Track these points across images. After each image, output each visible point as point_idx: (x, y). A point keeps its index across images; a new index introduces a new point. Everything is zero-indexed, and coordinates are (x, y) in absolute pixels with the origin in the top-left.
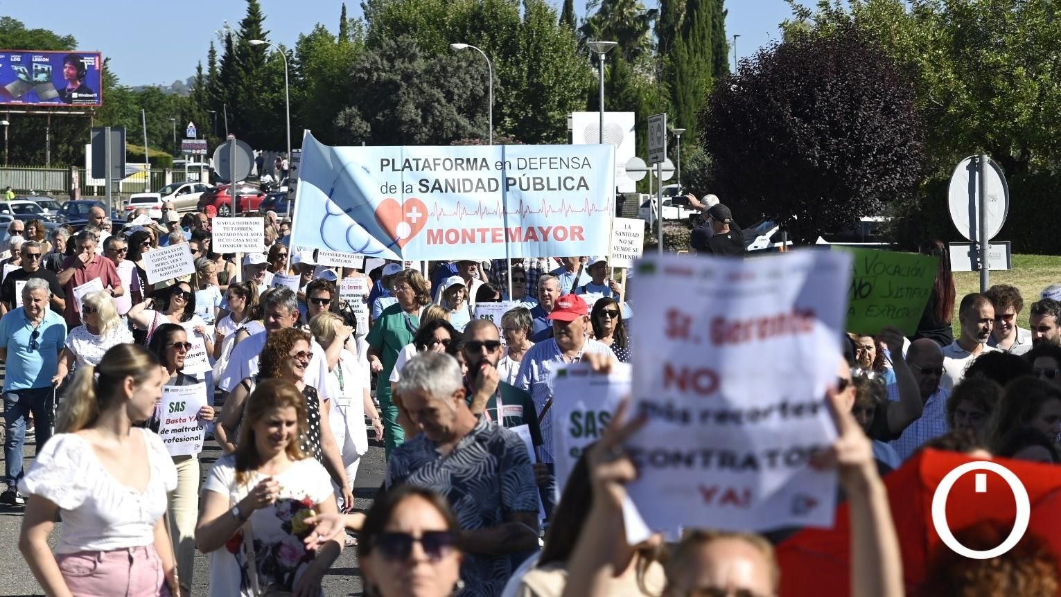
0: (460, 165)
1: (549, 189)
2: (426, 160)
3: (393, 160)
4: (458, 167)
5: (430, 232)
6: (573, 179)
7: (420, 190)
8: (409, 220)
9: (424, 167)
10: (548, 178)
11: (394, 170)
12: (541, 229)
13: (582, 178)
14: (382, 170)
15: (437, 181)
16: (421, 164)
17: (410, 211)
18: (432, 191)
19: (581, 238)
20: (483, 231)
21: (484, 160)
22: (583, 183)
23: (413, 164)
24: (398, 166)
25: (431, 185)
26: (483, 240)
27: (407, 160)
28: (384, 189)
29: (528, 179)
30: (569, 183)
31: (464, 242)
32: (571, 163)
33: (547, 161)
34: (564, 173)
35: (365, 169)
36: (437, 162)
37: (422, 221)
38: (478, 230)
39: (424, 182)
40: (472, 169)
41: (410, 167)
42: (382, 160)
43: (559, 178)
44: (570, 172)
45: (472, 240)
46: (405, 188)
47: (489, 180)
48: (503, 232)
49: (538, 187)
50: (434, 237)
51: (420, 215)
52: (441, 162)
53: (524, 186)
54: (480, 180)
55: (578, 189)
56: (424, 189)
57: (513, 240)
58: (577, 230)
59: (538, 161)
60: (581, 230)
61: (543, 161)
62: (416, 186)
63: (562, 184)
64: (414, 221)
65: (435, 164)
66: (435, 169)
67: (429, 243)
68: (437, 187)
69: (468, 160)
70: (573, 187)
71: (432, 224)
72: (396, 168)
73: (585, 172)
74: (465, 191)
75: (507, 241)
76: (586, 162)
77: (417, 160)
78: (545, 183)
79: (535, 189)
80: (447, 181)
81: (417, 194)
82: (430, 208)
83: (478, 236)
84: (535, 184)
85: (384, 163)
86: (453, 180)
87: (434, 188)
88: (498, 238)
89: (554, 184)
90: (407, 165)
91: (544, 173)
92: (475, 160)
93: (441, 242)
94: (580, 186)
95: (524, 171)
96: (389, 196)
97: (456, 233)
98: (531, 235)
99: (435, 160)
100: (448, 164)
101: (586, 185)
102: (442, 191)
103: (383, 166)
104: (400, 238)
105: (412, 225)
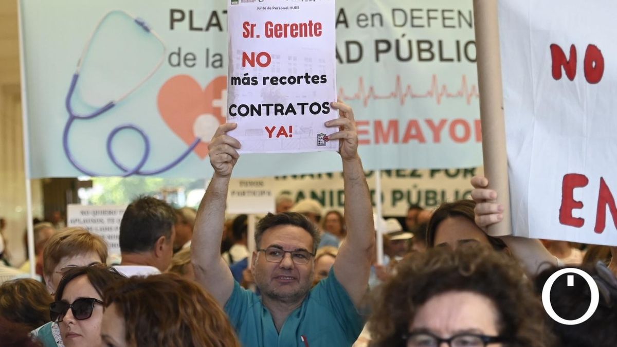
1: (442, 59)
3: (191, 13)
8: (216, 111)
10: (440, 43)
11: (192, 28)
12: (429, 123)
14: (172, 27)
17: (218, 97)
21: (340, 12)
23: (224, 19)
24: (201, 21)
27: (214, 14)
28: (175, 60)
29: (410, 42)
30: (472, 51)
33: (438, 15)
34: (465, 33)
35: (141, 24)
41: (219, 25)
42: (173, 11)
43: (458, 43)
46: (211, 60)
47: (348, 43)
49: (426, 55)
53: (404, 53)
57: (386, 141)
59: (424, 14)
61: (432, 14)
63: (463, 50)
72: (195, 25)
75: (377, 142)
78: (435, 50)
79: (421, 59)
84: (420, 51)
89: (450, 52)
90: (214, 21)
91: (435, 33)
95: (402, 30)
96: (183, 70)
98: (414, 133)
103: (173, 21)
104: (199, 141)
105: (221, 120)
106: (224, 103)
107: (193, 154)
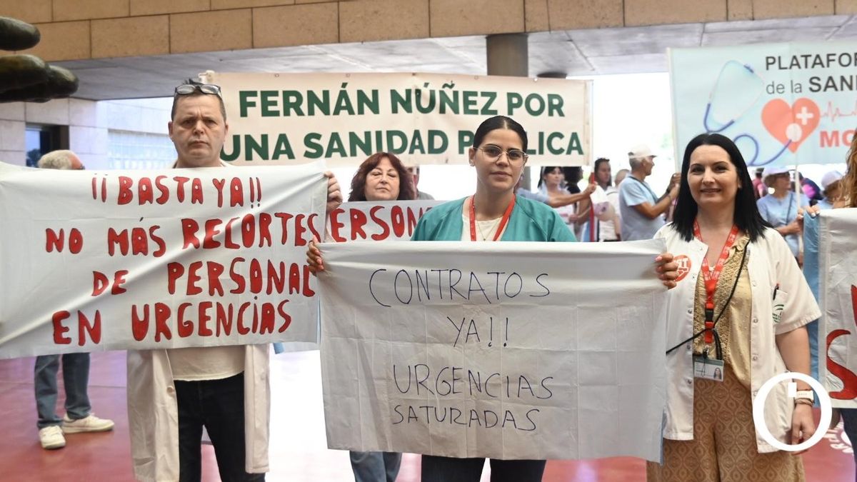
2: (818, 56)
3: (779, 58)
5: (824, 134)
7: (811, 89)
8: (799, 122)
9: (815, 63)
11: (780, 68)
14: (767, 69)
15: (830, 78)
16: (811, 61)
17: (800, 112)
18: (825, 90)
23: (802, 61)
24: (786, 62)
25: (823, 84)
27: (795, 57)
28: (771, 89)
35: (748, 68)
36: (831, 58)
37: (813, 123)
39: (815, 81)
41: (798, 64)
42: (768, 58)
46: (794, 88)
50: (829, 140)
51: (811, 116)
52: (836, 58)
56: (815, 88)
62: (807, 85)
64: (805, 122)
65: (829, 61)
66: (828, 66)
67: (822, 145)
68: (831, 84)
71: (826, 125)
72: (782, 66)
77: (806, 57)
80: (843, 79)
81: (806, 94)
82: (823, 109)
85: (770, 62)
86: (851, 77)
87: (827, 86)
90: (795, 62)
93: (837, 144)
96: (776, 96)
99: (829, 55)
100: (845, 60)
102: (836, 89)
103: (768, 64)
104: (790, 141)
105: (803, 127)
106: (804, 115)
107: (787, 150)
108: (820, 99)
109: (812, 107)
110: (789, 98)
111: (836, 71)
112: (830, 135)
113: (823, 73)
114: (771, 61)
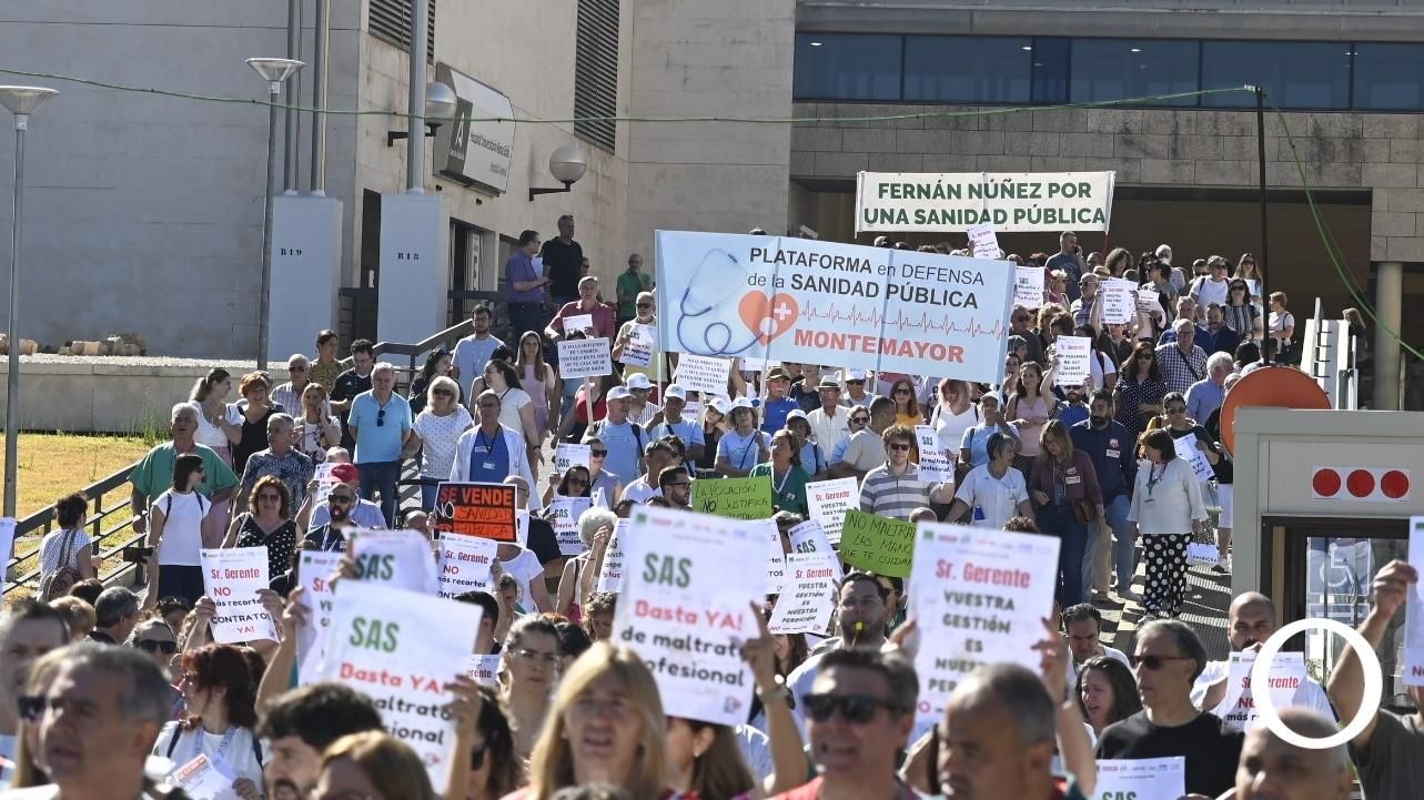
0: (840, 264)
1: (932, 302)
2: (802, 254)
3: (766, 250)
4: (837, 266)
5: (799, 332)
6: (961, 295)
7: (792, 285)
8: (776, 317)
9: (799, 261)
10: (933, 291)
11: (765, 260)
12: (917, 344)
13: (972, 295)
14: (752, 259)
15: (811, 278)
16: (796, 257)
17: (779, 306)
18: (805, 289)
19: (960, 361)
20: (854, 338)
21: (867, 261)
22: (972, 300)
23: (787, 256)
24: (772, 256)
25: (804, 282)
26: (853, 349)
27: (781, 251)
28: (752, 280)
29: (912, 288)
30: (956, 299)
31: (833, 347)
32: (962, 277)
33: (936, 272)
34: (952, 286)
35: (731, 257)
36: (814, 257)
37: (791, 320)
38: (850, 336)
39: (797, 278)
40: (852, 269)
41: (783, 259)
42: (753, 249)
43: (946, 292)
44: (960, 287)
45: (842, 347)
46: (776, 281)
47: (869, 284)
48: (877, 342)
49: (921, 298)
50: (803, 338)
51: (789, 312)
52: (818, 258)
53: (906, 296)
54: (859, 283)
55: (965, 306)
56: (797, 285)
57: (887, 353)
58: (956, 351)
59: (925, 270)
60: (961, 350)
61: (931, 271)
62: (789, 281)
63: (948, 298)
64: (782, 318)
65: (811, 260)
66: (811, 265)
67: (796, 343)
68: (810, 283)
69: (849, 259)
70: (960, 304)
71: (801, 324)
72: (768, 259)
73: (975, 288)
74: (841, 293)
75: (880, 352)
76: (979, 279)
77: (792, 253)
78: (929, 295)
79: (917, 300)
80: (821, 280)
81: (788, 290)
82: (801, 307)
83: (848, 342)
84: (918, 295)
86: (829, 278)
87: (807, 285)
88: (869, 348)
89: (939, 297)
91: (930, 283)
92: (857, 260)
93: (810, 345)
94: (967, 302)
95: (908, 280)
96: (757, 288)
97: (826, 335)
98: (906, 349)
99: (811, 254)
100: (826, 262)
101: (974, 304)
102: (815, 290)
103: (753, 255)
104: (763, 334)
105: (779, 322)
106: (783, 311)
108: (801, 297)
109: (792, 305)
110: (769, 293)
111: (816, 271)
112: (804, 333)
113: (805, 271)
114: (756, 252)
